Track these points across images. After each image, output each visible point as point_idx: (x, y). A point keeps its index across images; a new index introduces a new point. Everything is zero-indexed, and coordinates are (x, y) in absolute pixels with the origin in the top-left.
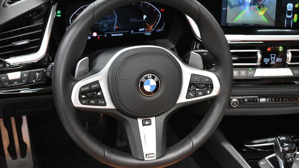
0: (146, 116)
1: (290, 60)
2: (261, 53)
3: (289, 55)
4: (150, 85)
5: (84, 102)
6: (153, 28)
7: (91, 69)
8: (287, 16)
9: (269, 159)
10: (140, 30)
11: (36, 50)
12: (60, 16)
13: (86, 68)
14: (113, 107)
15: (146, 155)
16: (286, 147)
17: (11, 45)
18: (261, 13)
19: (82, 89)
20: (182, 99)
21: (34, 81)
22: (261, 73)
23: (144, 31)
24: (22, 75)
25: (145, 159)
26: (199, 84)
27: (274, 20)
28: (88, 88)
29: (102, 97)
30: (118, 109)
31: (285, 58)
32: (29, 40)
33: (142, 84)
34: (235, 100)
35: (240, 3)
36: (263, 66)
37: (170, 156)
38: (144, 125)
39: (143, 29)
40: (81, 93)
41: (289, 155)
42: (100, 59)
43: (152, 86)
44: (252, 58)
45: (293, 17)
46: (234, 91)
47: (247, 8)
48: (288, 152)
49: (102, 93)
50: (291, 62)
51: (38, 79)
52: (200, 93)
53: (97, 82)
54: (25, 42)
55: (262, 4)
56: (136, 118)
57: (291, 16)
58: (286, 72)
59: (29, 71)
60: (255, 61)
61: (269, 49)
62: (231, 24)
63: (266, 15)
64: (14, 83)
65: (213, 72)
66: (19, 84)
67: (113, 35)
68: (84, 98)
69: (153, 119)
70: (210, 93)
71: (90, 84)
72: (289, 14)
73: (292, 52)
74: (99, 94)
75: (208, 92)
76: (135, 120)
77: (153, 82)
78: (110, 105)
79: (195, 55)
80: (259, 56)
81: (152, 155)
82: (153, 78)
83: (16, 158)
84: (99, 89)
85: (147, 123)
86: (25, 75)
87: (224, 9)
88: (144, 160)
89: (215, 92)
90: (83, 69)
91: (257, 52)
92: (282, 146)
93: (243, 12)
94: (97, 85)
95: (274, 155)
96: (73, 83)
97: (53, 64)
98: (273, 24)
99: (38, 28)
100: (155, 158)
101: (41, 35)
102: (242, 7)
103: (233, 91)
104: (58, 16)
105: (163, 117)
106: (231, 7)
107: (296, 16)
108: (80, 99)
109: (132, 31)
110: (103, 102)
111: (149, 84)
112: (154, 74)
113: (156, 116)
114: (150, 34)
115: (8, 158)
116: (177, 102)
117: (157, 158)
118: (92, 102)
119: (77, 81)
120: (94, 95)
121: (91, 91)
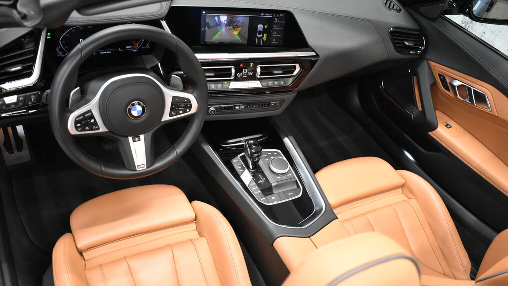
0: (136, 136)
1: (259, 73)
2: (234, 68)
3: (259, 70)
4: (137, 110)
5: (79, 129)
6: (139, 45)
7: (83, 97)
8: (258, 35)
9: (240, 157)
10: (127, 47)
11: (29, 75)
12: (49, 37)
13: (79, 95)
14: (106, 130)
16: (253, 149)
17: (5, 71)
18: (236, 33)
19: (77, 119)
20: (166, 117)
21: (29, 103)
22: (234, 85)
23: (131, 48)
24: (18, 98)
26: (180, 104)
27: (247, 38)
28: (82, 117)
29: (95, 123)
30: (110, 131)
31: (255, 71)
32: (21, 65)
33: (130, 110)
34: (212, 108)
35: (217, 23)
36: (236, 79)
37: (158, 165)
38: (133, 141)
39: (129, 47)
40: (76, 122)
41: (256, 155)
42: (92, 85)
43: (138, 112)
44: (227, 73)
45: (263, 36)
46: (211, 101)
47: (223, 28)
48: (255, 153)
49: (95, 120)
50: (260, 75)
51: (34, 100)
52: (181, 112)
53: (90, 111)
54: (19, 68)
56: (127, 137)
57: (261, 35)
58: (256, 84)
59: (24, 94)
60: (230, 76)
61: (241, 65)
62: (209, 42)
63: (239, 34)
64: (10, 106)
65: (191, 93)
66: (16, 107)
67: (101, 53)
68: (79, 127)
69: (142, 136)
70: (189, 111)
71: (83, 114)
72: (260, 34)
73: (261, 67)
74: (92, 121)
75: (188, 110)
77: (139, 108)
78: (102, 129)
79: (175, 78)
80: (233, 71)
81: (142, 166)
82: (139, 104)
83: (13, 153)
84: (92, 117)
85: (136, 139)
86: (20, 99)
87: (203, 29)
88: (136, 170)
89: (193, 110)
90: (75, 97)
91: (231, 68)
92: (250, 148)
93: (220, 32)
94: (90, 114)
95: (243, 154)
96: (68, 114)
98: (245, 42)
99: (29, 52)
100: (145, 168)
101: (33, 60)
102: (219, 27)
103: (209, 102)
104: (48, 37)
105: (150, 133)
106: (209, 27)
107: (265, 35)
108: (76, 128)
109: (120, 49)
110: (97, 127)
111: (135, 110)
112: (140, 100)
113: (144, 133)
114: (136, 50)
116: (162, 120)
117: (147, 168)
118: (87, 128)
119: (71, 112)
120: (88, 122)
121: (85, 119)
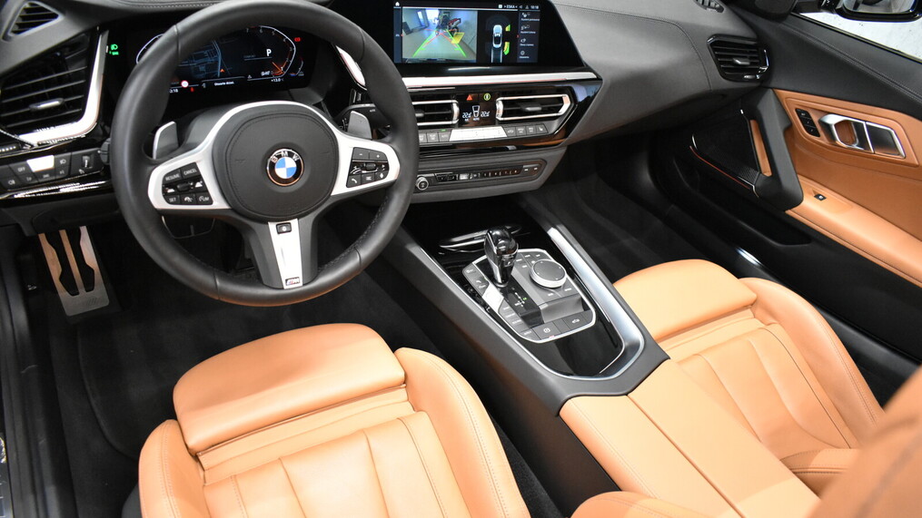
0: (282, 218)
1: (501, 113)
2: (458, 105)
3: (500, 106)
4: (285, 167)
5: (172, 200)
6: (285, 69)
7: (182, 143)
8: (495, 45)
9: (477, 264)
10: (263, 74)
11: (77, 117)
13: (173, 140)
14: (225, 206)
15: (287, 280)
16: (501, 245)
17: (28, 109)
18: (455, 41)
19: (167, 179)
20: (340, 188)
21: (80, 171)
22: (459, 135)
23: (270, 75)
24: (56, 161)
25: (285, 287)
26: (366, 163)
27: (475, 49)
28: (177, 176)
29: (204, 191)
30: (233, 209)
31: (493, 110)
32: (61, 99)
33: (273, 165)
34: (422, 179)
35: (421, 25)
36: (462, 124)
37: (325, 279)
38: (279, 233)
39: (267, 73)
40: (166, 185)
41: (506, 256)
42: (197, 126)
43: (289, 170)
44: (443, 113)
45: (503, 46)
46: (423, 166)
47: (434, 33)
48: (505, 253)
49: (204, 184)
50: (503, 117)
51: (88, 166)
52: (369, 178)
53: (193, 165)
54: (55, 103)
55: (456, 28)
56: (265, 222)
57: (500, 45)
58: (495, 133)
59: (69, 154)
60: (450, 117)
61: (470, 98)
62: (410, 60)
63: (462, 43)
64: (42, 177)
65: (388, 143)
66: (54, 178)
67: (216, 84)
68: (172, 194)
69: (294, 223)
70: (385, 177)
71: (181, 170)
72: (497, 43)
73: (503, 101)
74: (199, 185)
75: (382, 175)
76: (263, 226)
77: (290, 163)
78: (219, 203)
80: (456, 109)
81: (295, 281)
82: (290, 155)
83: (78, 294)
84: (198, 177)
85: (284, 229)
86: (62, 162)
87: (397, 35)
88: (283, 289)
89: (392, 175)
90: (166, 142)
91: (452, 103)
92: (496, 244)
93: (427, 41)
94: (194, 171)
95: (484, 257)
96: (150, 168)
97: (109, 139)
98: (473, 58)
99: (76, 76)
100: (301, 284)
101: (84, 90)
102: (425, 32)
103: (420, 166)
104: (114, 53)
105: (311, 218)
106: (409, 32)
107: (507, 44)
108: (166, 196)
109: (250, 77)
110: (207, 199)
111: (283, 165)
112: (292, 148)
113: (299, 218)
114: (279, 80)
115: (63, 293)
116: (332, 194)
117: (304, 285)
118: (187, 199)
119: (157, 164)
120: (189, 186)
121: (184, 180)
